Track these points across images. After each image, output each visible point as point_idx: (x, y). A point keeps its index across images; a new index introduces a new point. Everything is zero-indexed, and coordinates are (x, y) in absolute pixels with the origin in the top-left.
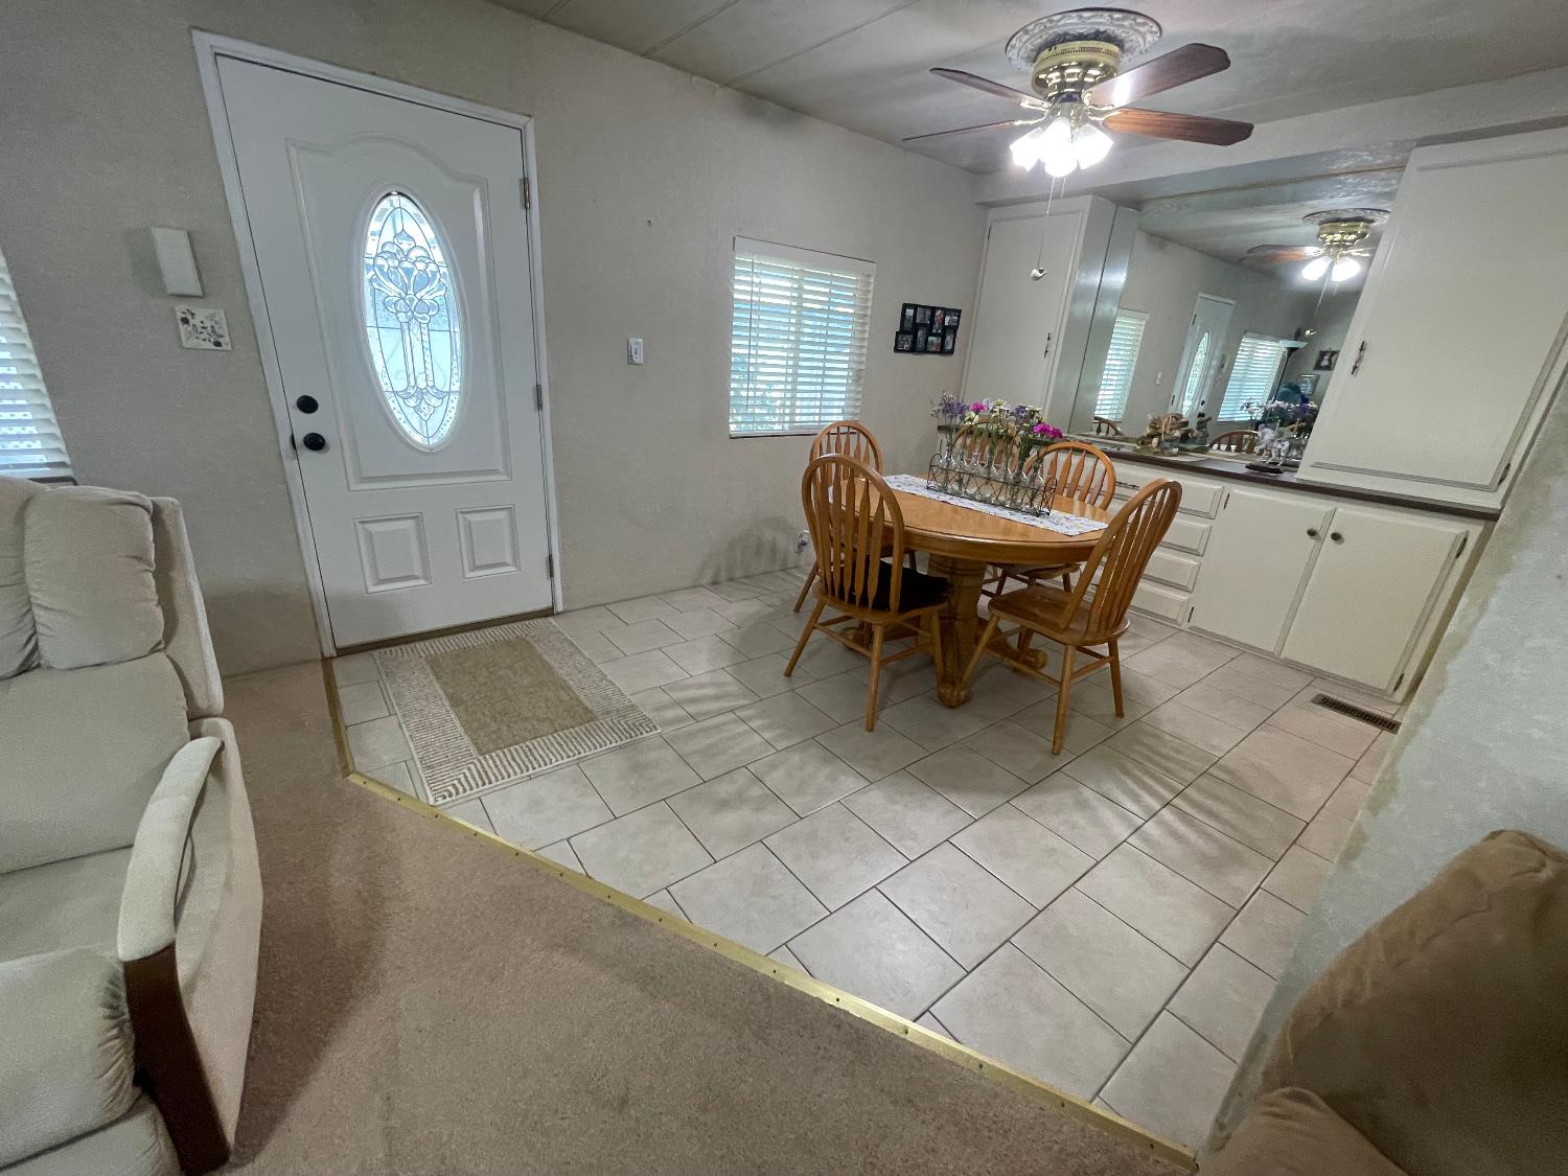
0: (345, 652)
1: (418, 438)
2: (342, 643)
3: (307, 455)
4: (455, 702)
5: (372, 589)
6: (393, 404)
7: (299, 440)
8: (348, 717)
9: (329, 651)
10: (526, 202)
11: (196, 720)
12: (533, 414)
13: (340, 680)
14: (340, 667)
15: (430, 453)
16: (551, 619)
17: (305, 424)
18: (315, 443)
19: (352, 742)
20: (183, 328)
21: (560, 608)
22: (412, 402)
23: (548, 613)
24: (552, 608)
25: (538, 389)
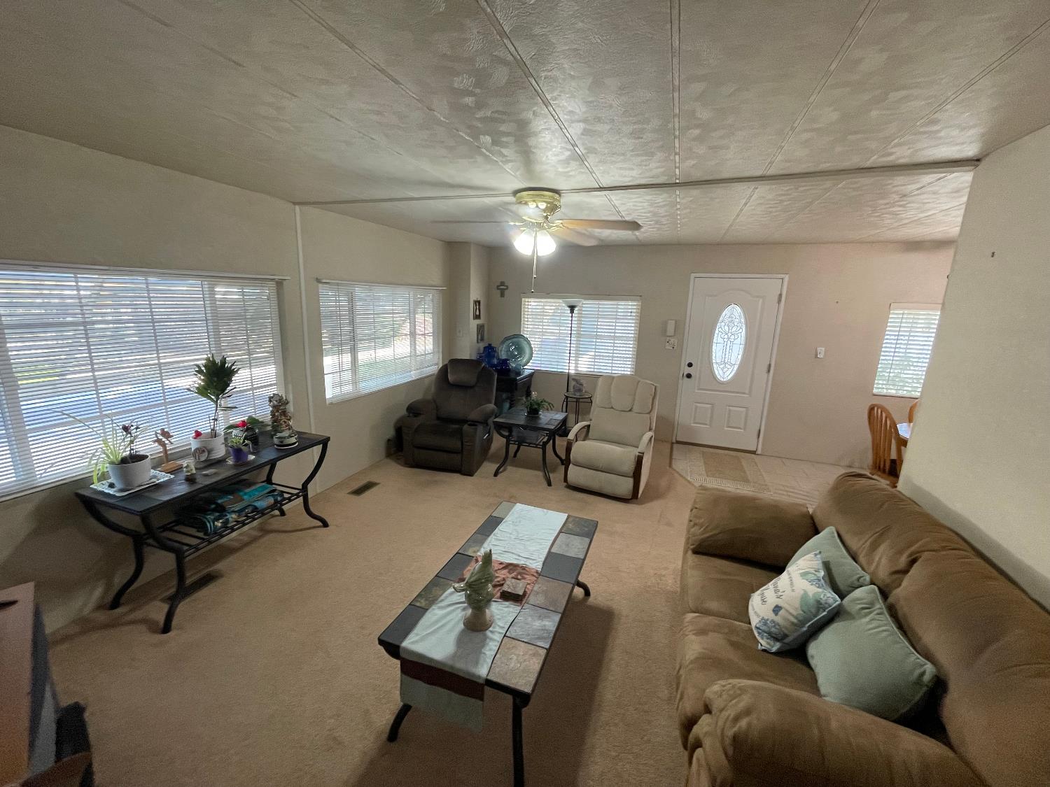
0: (678, 442)
1: (719, 377)
2: (679, 439)
3: (686, 379)
4: (705, 463)
5: (692, 425)
6: (715, 366)
7: (685, 375)
8: (674, 457)
9: (674, 441)
10: (779, 301)
11: (650, 430)
12: (766, 375)
13: (675, 449)
14: (675, 446)
15: (723, 383)
16: (753, 455)
17: (688, 370)
18: (689, 376)
19: (673, 462)
20: (668, 344)
21: (759, 452)
22: (722, 366)
23: (754, 452)
24: (755, 451)
25: (770, 365)
